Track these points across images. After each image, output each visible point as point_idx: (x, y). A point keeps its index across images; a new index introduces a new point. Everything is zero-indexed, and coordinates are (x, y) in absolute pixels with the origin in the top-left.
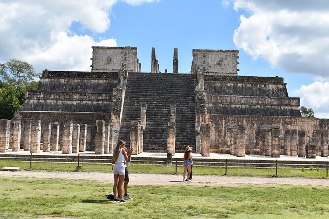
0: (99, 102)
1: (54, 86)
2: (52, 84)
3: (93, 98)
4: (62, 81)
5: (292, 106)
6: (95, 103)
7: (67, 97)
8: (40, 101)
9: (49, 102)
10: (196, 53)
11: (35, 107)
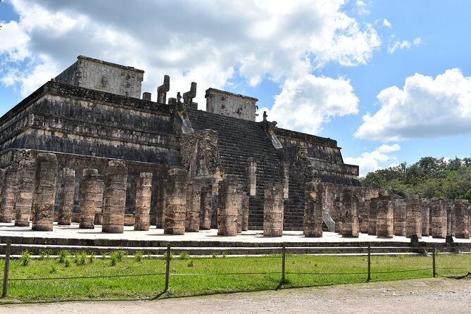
0: (152, 147)
1: (72, 112)
2: (67, 108)
3: (143, 139)
4: (85, 104)
5: (353, 175)
6: (145, 148)
7: (104, 133)
8: (56, 134)
9: (71, 137)
10: (212, 93)
11: (48, 143)
